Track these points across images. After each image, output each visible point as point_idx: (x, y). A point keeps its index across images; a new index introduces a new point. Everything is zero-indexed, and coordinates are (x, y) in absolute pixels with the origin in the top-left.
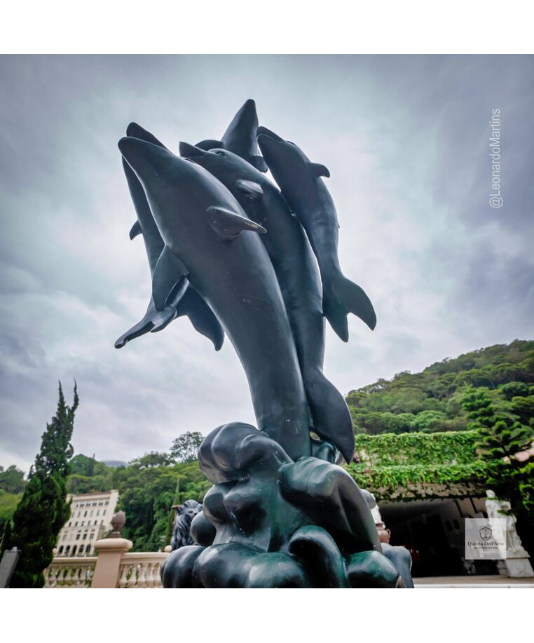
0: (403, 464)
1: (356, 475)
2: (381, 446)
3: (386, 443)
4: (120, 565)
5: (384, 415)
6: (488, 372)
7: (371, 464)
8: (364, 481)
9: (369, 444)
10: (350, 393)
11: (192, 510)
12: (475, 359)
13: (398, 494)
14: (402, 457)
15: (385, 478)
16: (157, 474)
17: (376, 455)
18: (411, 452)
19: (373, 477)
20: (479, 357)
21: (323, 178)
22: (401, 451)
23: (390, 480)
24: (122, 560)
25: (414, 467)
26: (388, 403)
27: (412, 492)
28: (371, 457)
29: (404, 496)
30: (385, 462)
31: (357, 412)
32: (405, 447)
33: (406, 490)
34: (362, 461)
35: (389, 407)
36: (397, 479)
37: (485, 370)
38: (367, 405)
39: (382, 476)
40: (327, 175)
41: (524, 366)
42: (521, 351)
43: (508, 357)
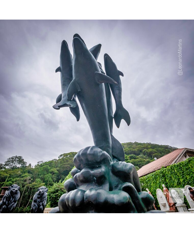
6: (126, 150)
11: (15, 188)
12: (124, 146)
20: (125, 145)
21: (121, 76)
37: (126, 149)
40: (123, 75)
41: (136, 150)
42: (136, 145)
43: (133, 147)
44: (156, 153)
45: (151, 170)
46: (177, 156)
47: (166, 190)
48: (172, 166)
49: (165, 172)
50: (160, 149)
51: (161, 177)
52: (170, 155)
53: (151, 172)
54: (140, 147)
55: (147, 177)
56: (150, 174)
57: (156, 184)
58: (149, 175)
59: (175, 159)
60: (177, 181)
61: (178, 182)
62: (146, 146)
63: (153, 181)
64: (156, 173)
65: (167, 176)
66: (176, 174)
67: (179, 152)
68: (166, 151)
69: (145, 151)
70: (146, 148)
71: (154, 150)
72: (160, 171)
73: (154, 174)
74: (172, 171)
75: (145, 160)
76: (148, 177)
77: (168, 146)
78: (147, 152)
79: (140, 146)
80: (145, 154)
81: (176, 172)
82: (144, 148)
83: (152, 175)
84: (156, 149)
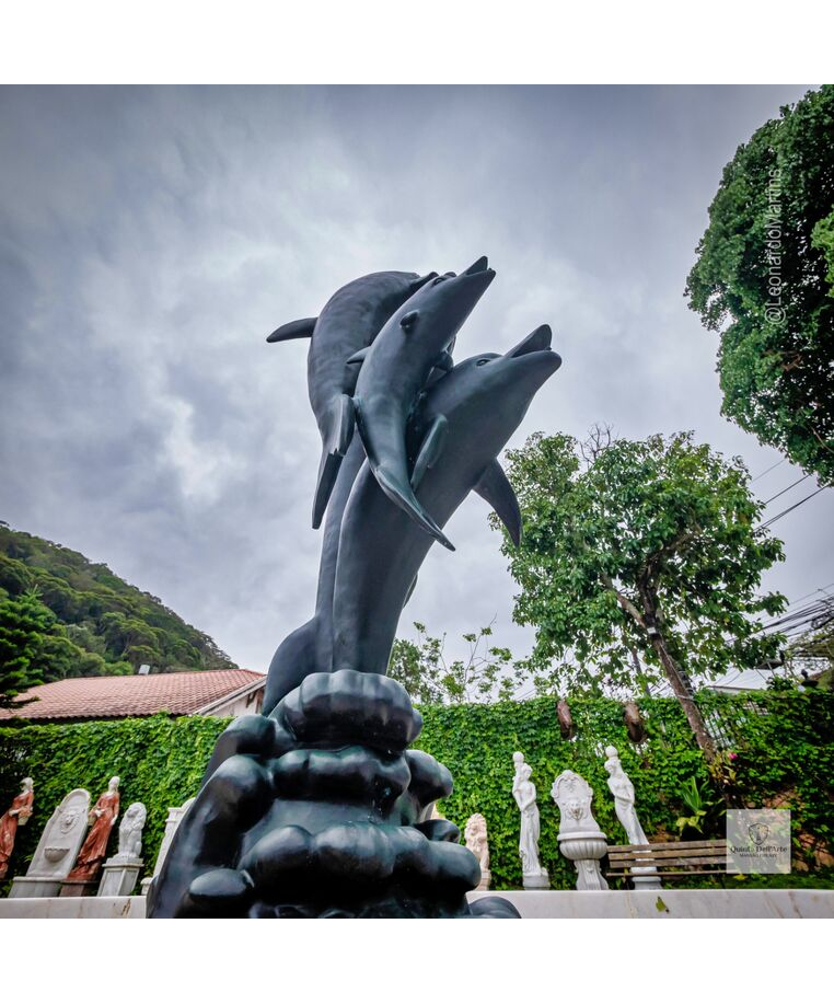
12: (37, 550)
20: (45, 551)
41: (78, 598)
42: (95, 579)
43: (74, 576)
44: (150, 644)
45: (100, 708)
46: (229, 691)
47: (110, 801)
48: (200, 722)
49: (158, 735)
50: (175, 636)
51: (127, 746)
52: (207, 678)
53: (93, 714)
54: (105, 593)
55: (68, 733)
56: (91, 723)
57: (87, 768)
58: (81, 725)
59: (218, 698)
60: (178, 776)
61: (178, 779)
62: (135, 601)
63: (83, 756)
64: (122, 725)
65: (155, 751)
66: (191, 753)
67: (243, 679)
68: (189, 654)
69: (115, 618)
70: (128, 608)
71: (152, 632)
72: (142, 722)
73: (110, 729)
74: (184, 738)
75: (82, 651)
76: (73, 733)
77: (210, 640)
78: (117, 626)
79: (108, 589)
80: (106, 629)
81: (196, 745)
82: (121, 605)
83: (95, 729)
84: (160, 630)
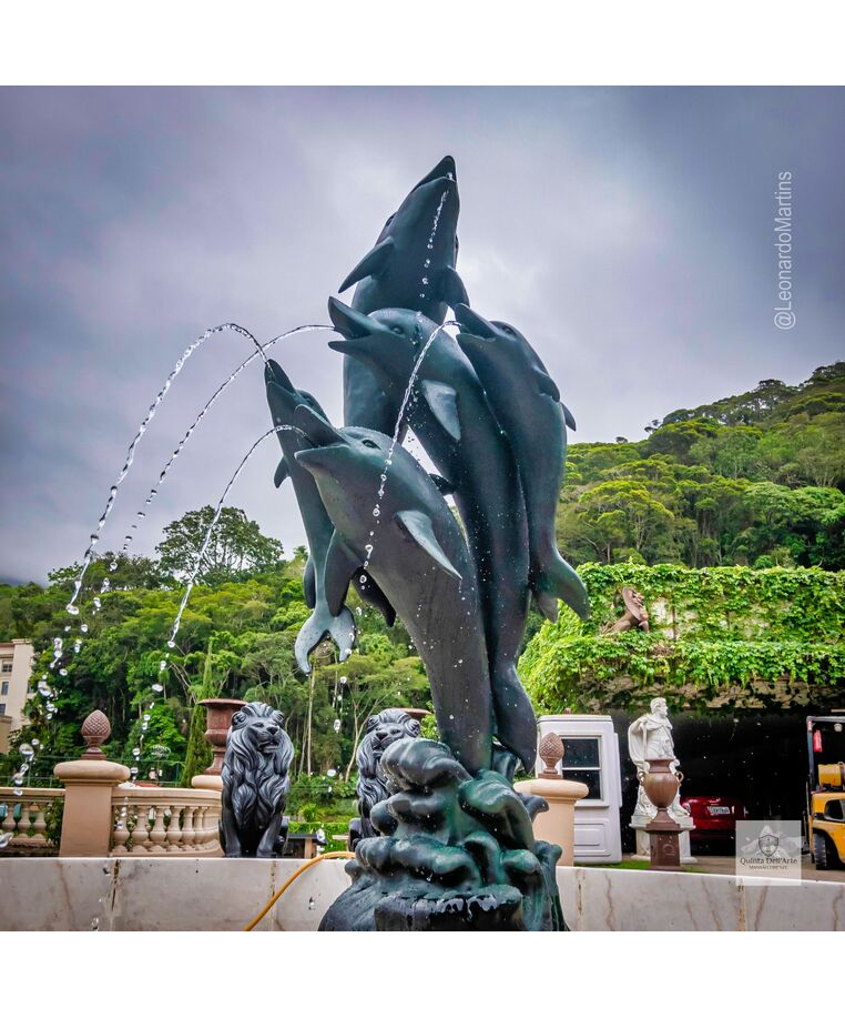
0: (753, 638)
1: (633, 656)
2: (708, 594)
3: (721, 588)
4: (113, 807)
5: (753, 489)
7: (675, 633)
8: (651, 671)
9: (678, 589)
10: (671, 418)
11: (261, 721)
13: (726, 701)
14: (755, 622)
15: (702, 667)
16: (131, 609)
17: (690, 615)
18: (779, 612)
19: (673, 663)
22: (755, 608)
23: (710, 672)
24: (114, 799)
25: (776, 647)
26: (775, 454)
27: (760, 697)
28: (678, 618)
29: (738, 704)
30: (709, 632)
31: (678, 476)
32: (768, 599)
33: (748, 692)
34: (652, 627)
35: (774, 467)
36: (729, 670)
38: (713, 457)
39: (695, 661)
